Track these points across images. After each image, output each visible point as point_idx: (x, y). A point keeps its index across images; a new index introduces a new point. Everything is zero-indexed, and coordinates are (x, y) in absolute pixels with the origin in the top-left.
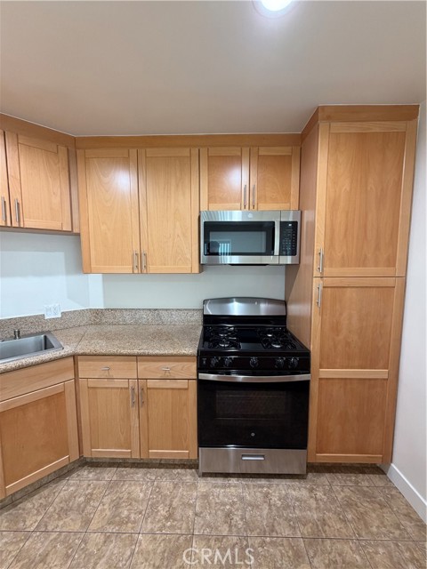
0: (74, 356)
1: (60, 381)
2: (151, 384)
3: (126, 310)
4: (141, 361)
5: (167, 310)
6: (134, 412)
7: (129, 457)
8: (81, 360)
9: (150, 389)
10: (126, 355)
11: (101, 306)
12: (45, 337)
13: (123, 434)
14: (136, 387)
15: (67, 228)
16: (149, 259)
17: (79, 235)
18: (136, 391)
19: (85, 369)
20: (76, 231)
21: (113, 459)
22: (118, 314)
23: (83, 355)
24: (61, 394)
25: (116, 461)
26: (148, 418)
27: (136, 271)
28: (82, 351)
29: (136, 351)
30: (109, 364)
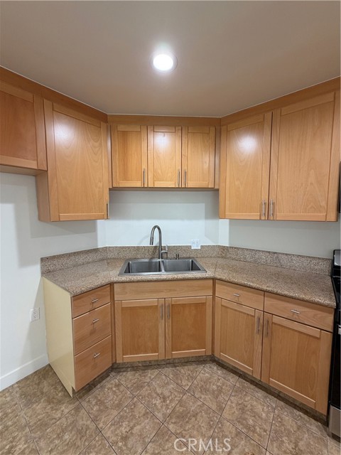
0: (214, 279)
1: (204, 295)
2: (276, 319)
3: (247, 249)
4: (268, 296)
5: (286, 254)
6: (258, 338)
7: (251, 374)
8: (218, 284)
9: (275, 324)
10: (254, 288)
11: (227, 244)
12: (192, 261)
13: (246, 352)
14: (262, 318)
15: (211, 186)
16: (277, 208)
17: (218, 190)
18: (261, 321)
19: (221, 291)
20: (216, 187)
21: (235, 368)
22: (240, 252)
23: (220, 280)
24: (204, 304)
25: (238, 371)
26: (271, 349)
27: (263, 218)
28: (219, 277)
29: (265, 288)
30: (240, 292)
